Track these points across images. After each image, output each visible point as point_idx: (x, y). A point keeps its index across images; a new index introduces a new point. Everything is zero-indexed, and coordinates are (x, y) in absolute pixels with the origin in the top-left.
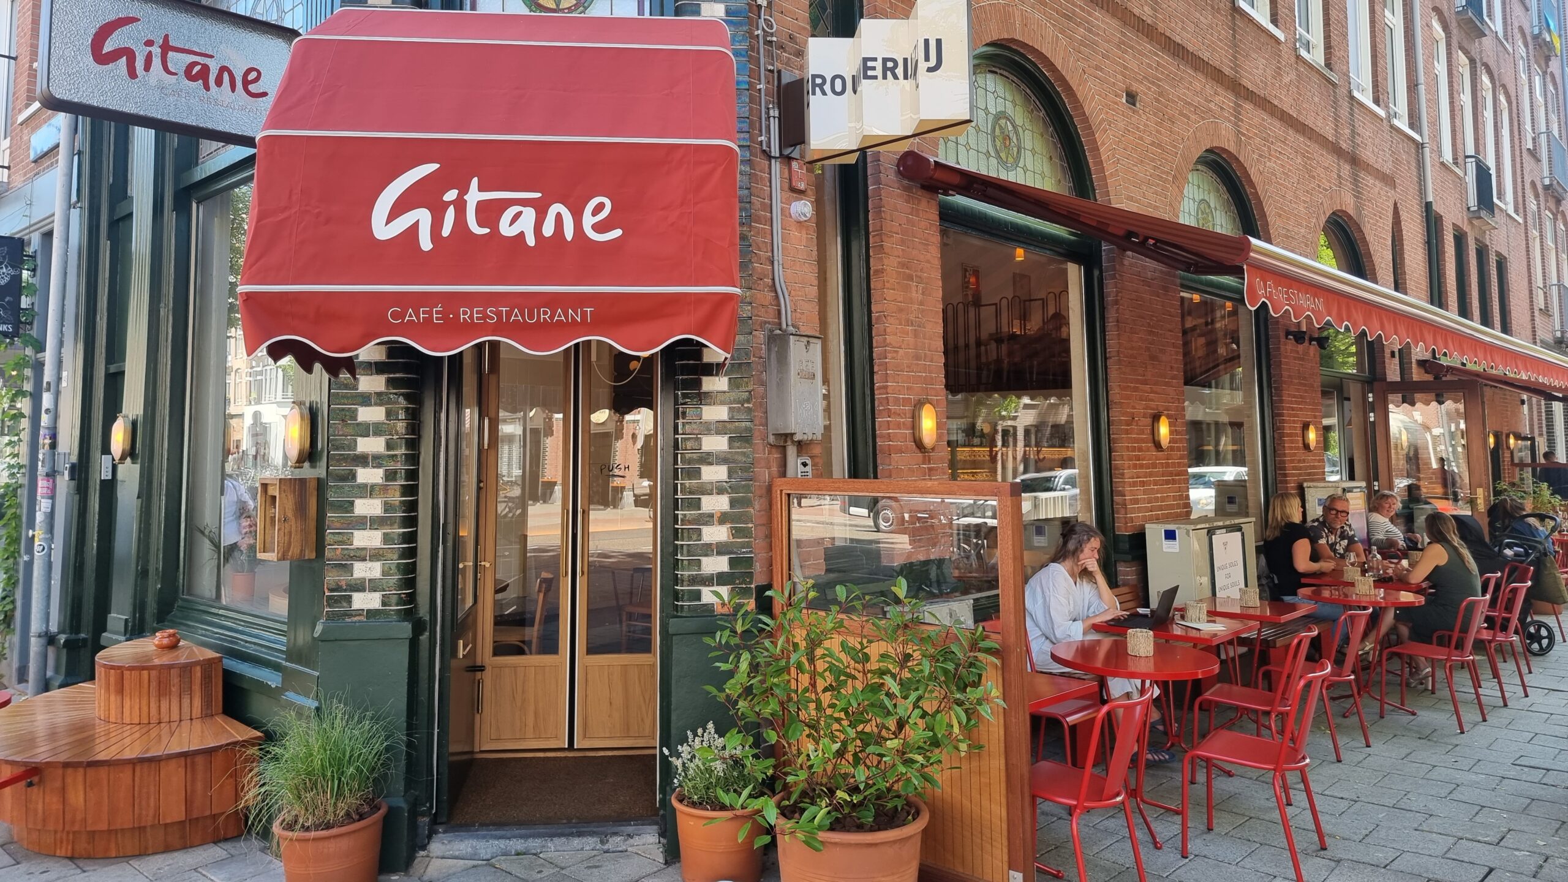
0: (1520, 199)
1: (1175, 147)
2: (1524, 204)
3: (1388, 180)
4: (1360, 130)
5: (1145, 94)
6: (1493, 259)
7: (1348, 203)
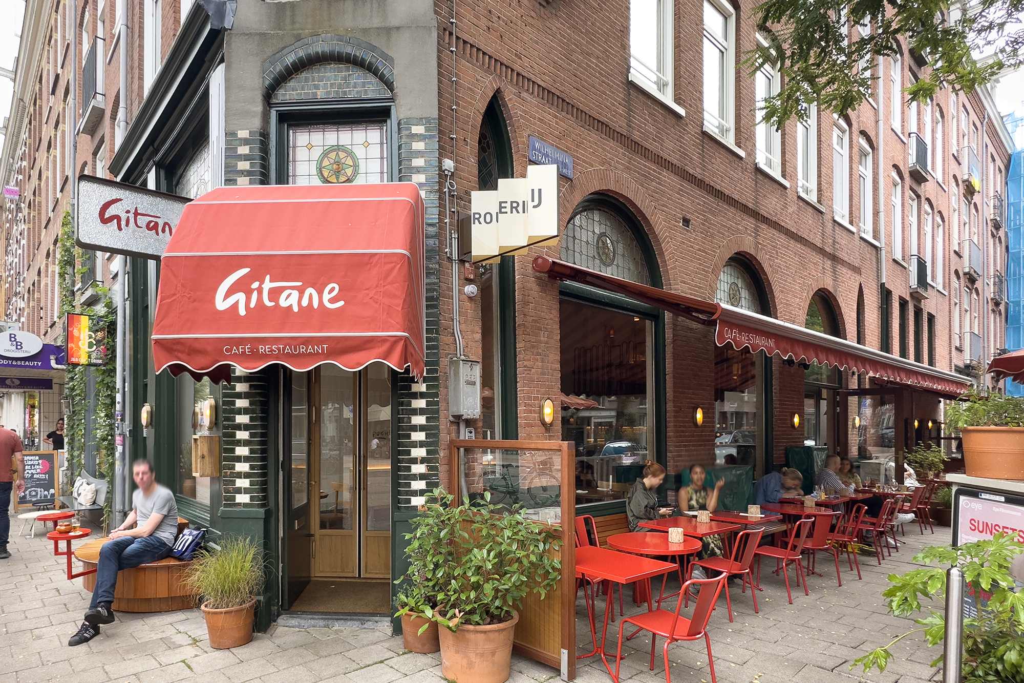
0: (947, 281)
1: (714, 252)
2: (949, 284)
3: (857, 270)
4: (839, 240)
5: (695, 220)
6: (925, 317)
7: (829, 284)
